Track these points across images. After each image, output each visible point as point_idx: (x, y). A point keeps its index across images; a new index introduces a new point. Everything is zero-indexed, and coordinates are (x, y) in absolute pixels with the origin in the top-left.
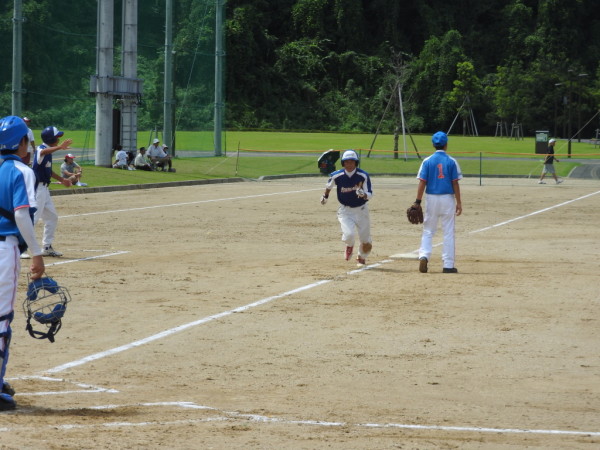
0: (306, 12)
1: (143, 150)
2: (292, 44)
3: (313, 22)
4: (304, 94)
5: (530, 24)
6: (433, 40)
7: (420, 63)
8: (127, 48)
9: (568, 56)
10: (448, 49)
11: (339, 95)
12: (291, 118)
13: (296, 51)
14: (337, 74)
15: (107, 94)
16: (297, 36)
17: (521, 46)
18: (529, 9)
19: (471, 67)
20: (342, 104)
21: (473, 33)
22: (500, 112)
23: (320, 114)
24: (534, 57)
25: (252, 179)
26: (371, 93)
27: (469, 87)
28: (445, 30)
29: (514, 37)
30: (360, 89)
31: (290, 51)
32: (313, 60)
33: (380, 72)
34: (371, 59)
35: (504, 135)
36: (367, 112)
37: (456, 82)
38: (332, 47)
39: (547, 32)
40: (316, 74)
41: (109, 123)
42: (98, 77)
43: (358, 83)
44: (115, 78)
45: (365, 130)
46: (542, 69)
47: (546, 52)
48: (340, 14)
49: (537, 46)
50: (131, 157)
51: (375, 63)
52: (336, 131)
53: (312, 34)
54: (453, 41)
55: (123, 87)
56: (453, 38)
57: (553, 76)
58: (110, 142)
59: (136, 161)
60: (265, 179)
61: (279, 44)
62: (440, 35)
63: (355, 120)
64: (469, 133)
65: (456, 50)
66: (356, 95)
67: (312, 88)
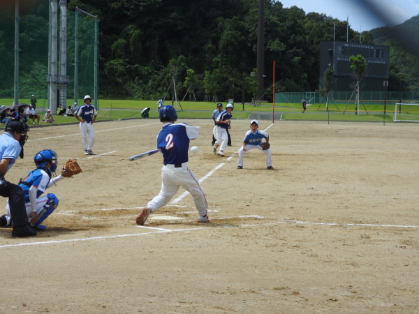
0: (118, 47)
1: (70, 107)
2: (111, 61)
3: (121, 52)
4: (117, 83)
5: (215, 53)
6: (173, 60)
7: (167, 70)
8: (62, 62)
9: (232, 66)
10: (180, 64)
11: (132, 84)
12: (111, 94)
13: (113, 64)
14: (131, 74)
15: (55, 83)
16: (114, 58)
17: (211, 62)
18: (215, 47)
19: (193, 71)
20: (134, 88)
21: (190, 57)
22: (206, 91)
23: (124, 92)
24: (216, 67)
25: (116, 120)
26: (146, 83)
27: (192, 80)
28: (178, 55)
29: (208, 58)
30: (141, 81)
31: (111, 64)
32: (121, 69)
33: (150, 74)
34: (146, 68)
35: (208, 101)
36: (144, 91)
37: (186, 78)
38: (129, 63)
39: (222, 57)
40: (122, 74)
41: (56, 95)
42: (50, 75)
43: (140, 79)
44: (58, 75)
45: (143, 99)
46: (221, 72)
47: (222, 65)
48: (132, 48)
49: (218, 62)
50: (65, 110)
51: (148, 70)
52: (131, 99)
53: (120, 57)
54: (182, 60)
55: (61, 80)
56: (182, 58)
57: (225, 76)
58: (56, 104)
59: (67, 112)
60: (122, 120)
61: (106, 61)
62: (176, 58)
63: (139, 94)
64: (192, 100)
65: (183, 64)
66: (139, 84)
67: (120, 81)
